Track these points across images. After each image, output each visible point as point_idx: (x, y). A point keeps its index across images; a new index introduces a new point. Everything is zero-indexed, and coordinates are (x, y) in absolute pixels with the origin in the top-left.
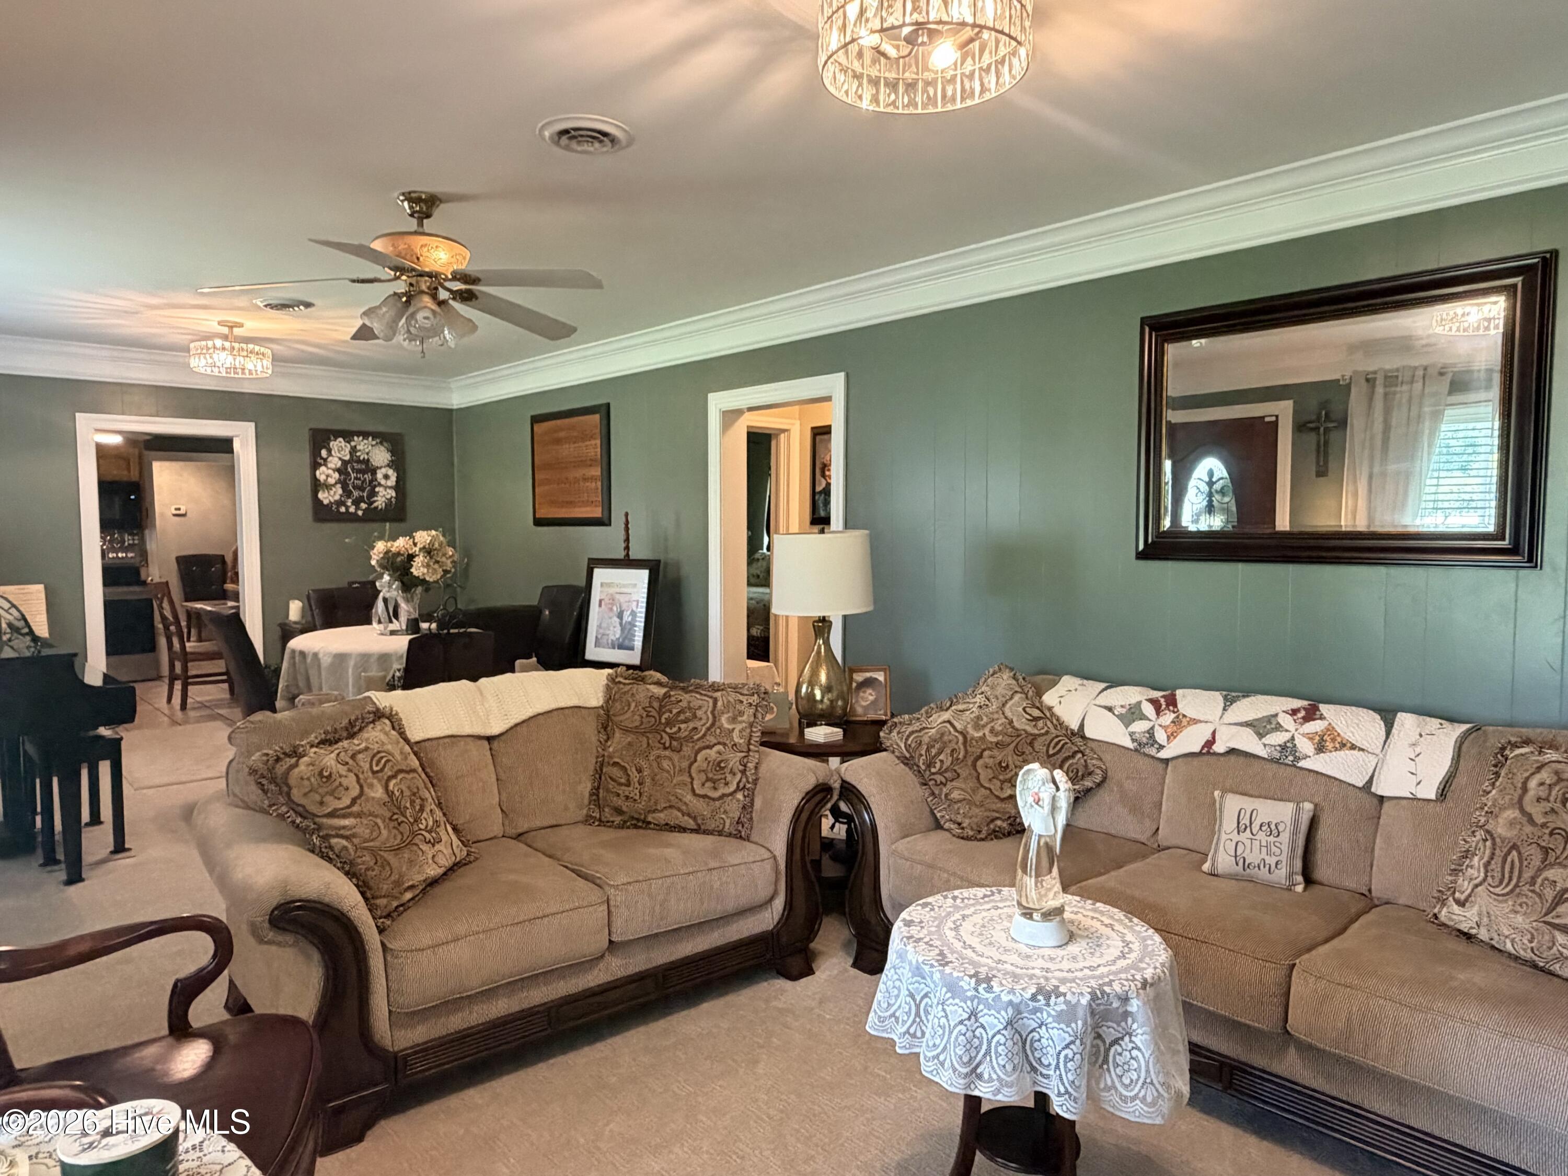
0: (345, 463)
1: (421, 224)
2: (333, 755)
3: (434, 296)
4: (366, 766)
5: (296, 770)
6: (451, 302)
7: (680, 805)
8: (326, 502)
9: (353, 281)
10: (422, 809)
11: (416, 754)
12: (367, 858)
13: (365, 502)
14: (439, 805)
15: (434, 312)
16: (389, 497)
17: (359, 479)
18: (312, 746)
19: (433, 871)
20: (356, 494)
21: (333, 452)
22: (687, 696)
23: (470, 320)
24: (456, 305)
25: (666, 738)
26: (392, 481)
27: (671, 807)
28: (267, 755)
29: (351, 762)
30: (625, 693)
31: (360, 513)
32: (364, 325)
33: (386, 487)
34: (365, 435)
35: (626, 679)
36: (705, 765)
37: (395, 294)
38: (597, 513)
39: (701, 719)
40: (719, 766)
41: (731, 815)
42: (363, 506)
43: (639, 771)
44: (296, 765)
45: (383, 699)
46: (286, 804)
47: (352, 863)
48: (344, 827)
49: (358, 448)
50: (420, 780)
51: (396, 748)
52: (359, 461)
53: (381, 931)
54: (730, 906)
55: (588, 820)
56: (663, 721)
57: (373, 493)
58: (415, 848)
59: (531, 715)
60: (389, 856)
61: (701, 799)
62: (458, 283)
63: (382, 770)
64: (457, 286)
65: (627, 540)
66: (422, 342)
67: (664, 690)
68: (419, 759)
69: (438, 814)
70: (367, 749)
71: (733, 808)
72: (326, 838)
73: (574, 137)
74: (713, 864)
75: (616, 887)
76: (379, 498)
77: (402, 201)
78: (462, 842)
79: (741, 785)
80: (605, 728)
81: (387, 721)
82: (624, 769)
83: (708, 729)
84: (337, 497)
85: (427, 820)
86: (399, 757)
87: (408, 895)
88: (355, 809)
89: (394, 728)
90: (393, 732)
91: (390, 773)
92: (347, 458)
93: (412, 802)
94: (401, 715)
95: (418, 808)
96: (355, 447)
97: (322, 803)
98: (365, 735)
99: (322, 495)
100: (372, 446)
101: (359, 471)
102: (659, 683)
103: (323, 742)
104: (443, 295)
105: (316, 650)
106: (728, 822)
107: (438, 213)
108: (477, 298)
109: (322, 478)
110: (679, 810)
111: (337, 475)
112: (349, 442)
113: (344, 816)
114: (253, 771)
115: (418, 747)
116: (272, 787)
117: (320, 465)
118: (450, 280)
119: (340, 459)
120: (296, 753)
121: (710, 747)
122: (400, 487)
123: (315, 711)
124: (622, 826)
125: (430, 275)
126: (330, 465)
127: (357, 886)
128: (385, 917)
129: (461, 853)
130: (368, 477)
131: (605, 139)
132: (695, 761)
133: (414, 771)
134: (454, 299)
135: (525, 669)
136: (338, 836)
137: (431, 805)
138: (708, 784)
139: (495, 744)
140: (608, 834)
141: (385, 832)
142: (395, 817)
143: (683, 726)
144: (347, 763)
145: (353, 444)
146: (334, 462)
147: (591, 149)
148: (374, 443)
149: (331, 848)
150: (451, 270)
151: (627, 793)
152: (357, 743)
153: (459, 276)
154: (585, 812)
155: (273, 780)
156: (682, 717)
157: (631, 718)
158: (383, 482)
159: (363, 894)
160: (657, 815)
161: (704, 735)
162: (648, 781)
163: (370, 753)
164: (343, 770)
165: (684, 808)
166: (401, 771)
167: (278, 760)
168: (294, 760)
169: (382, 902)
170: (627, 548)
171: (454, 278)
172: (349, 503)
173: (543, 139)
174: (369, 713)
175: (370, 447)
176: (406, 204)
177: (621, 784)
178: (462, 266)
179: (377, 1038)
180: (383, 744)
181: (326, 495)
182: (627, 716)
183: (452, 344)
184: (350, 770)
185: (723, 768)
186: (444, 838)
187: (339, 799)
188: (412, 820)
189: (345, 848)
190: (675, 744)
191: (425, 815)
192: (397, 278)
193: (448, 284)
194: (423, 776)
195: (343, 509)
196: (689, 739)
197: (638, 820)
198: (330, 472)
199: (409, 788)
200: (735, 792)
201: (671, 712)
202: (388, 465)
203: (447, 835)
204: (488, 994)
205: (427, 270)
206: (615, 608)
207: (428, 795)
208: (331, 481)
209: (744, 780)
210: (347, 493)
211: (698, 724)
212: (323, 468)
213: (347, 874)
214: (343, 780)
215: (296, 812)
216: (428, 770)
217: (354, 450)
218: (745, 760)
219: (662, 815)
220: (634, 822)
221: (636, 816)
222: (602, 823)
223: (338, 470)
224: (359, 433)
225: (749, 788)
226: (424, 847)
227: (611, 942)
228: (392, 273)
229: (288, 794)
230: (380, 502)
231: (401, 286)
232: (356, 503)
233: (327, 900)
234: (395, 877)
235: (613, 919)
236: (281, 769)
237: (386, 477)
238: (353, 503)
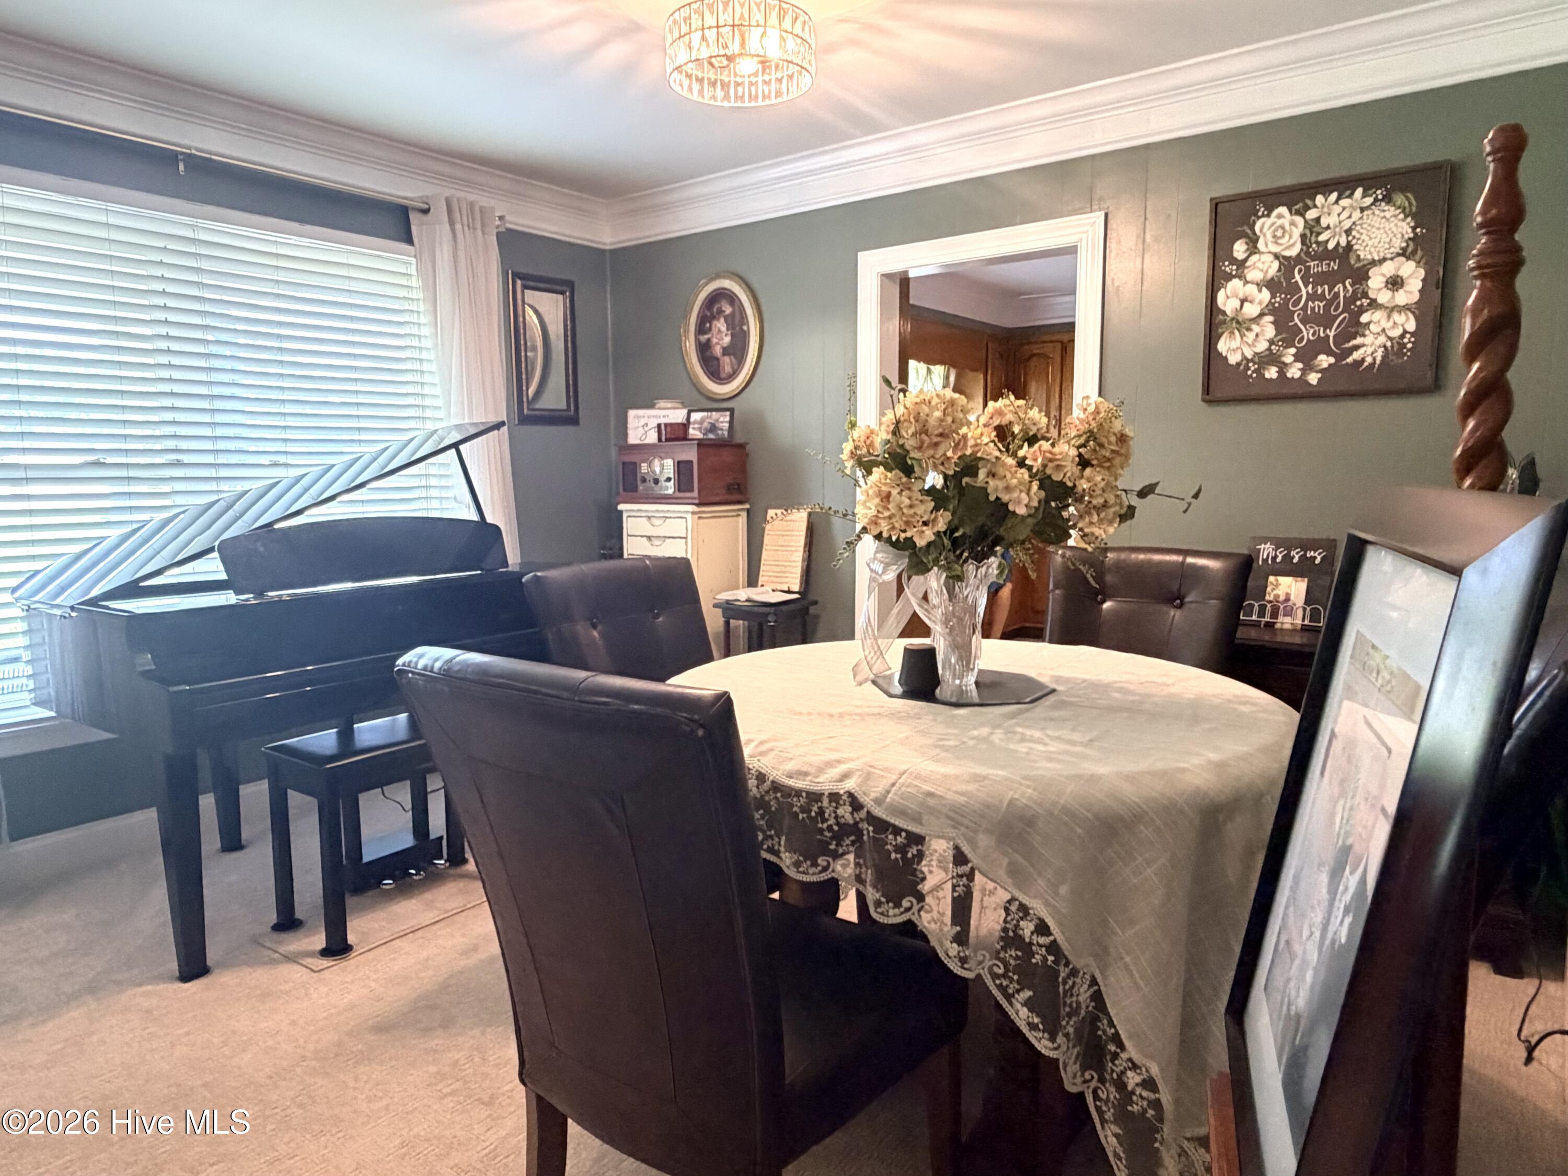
0: (1287, 265)
8: (1233, 359)
13: (1329, 353)
16: (1396, 333)
17: (1322, 297)
20: (1308, 333)
21: (1261, 245)
26: (1411, 292)
31: (1313, 378)
33: (1392, 310)
34: (1343, 186)
42: (1324, 361)
49: (1324, 222)
52: (1325, 255)
57: (1355, 328)
76: (1368, 340)
84: (1262, 346)
92: (1294, 252)
96: (1318, 220)
99: (1223, 346)
100: (1362, 210)
101: (1322, 279)
109: (1230, 305)
111: (1266, 295)
112: (1301, 213)
117: (1229, 277)
119: (1277, 256)
122: (1431, 305)
126: (1253, 275)
130: (1343, 290)
145: (1311, 214)
146: (1263, 267)
148: (1368, 201)
158: (1384, 297)
172: (1289, 356)
175: (1357, 215)
181: (1236, 342)
195: (1272, 373)
198: (1251, 289)
202: (1403, 253)
208: (1251, 310)
210: (1285, 334)
212: (1235, 283)
217: (1314, 227)
223: (1271, 285)
224: (1325, 187)
230: (1370, 348)
232: (1306, 357)
237: (1395, 283)
238: (1297, 358)
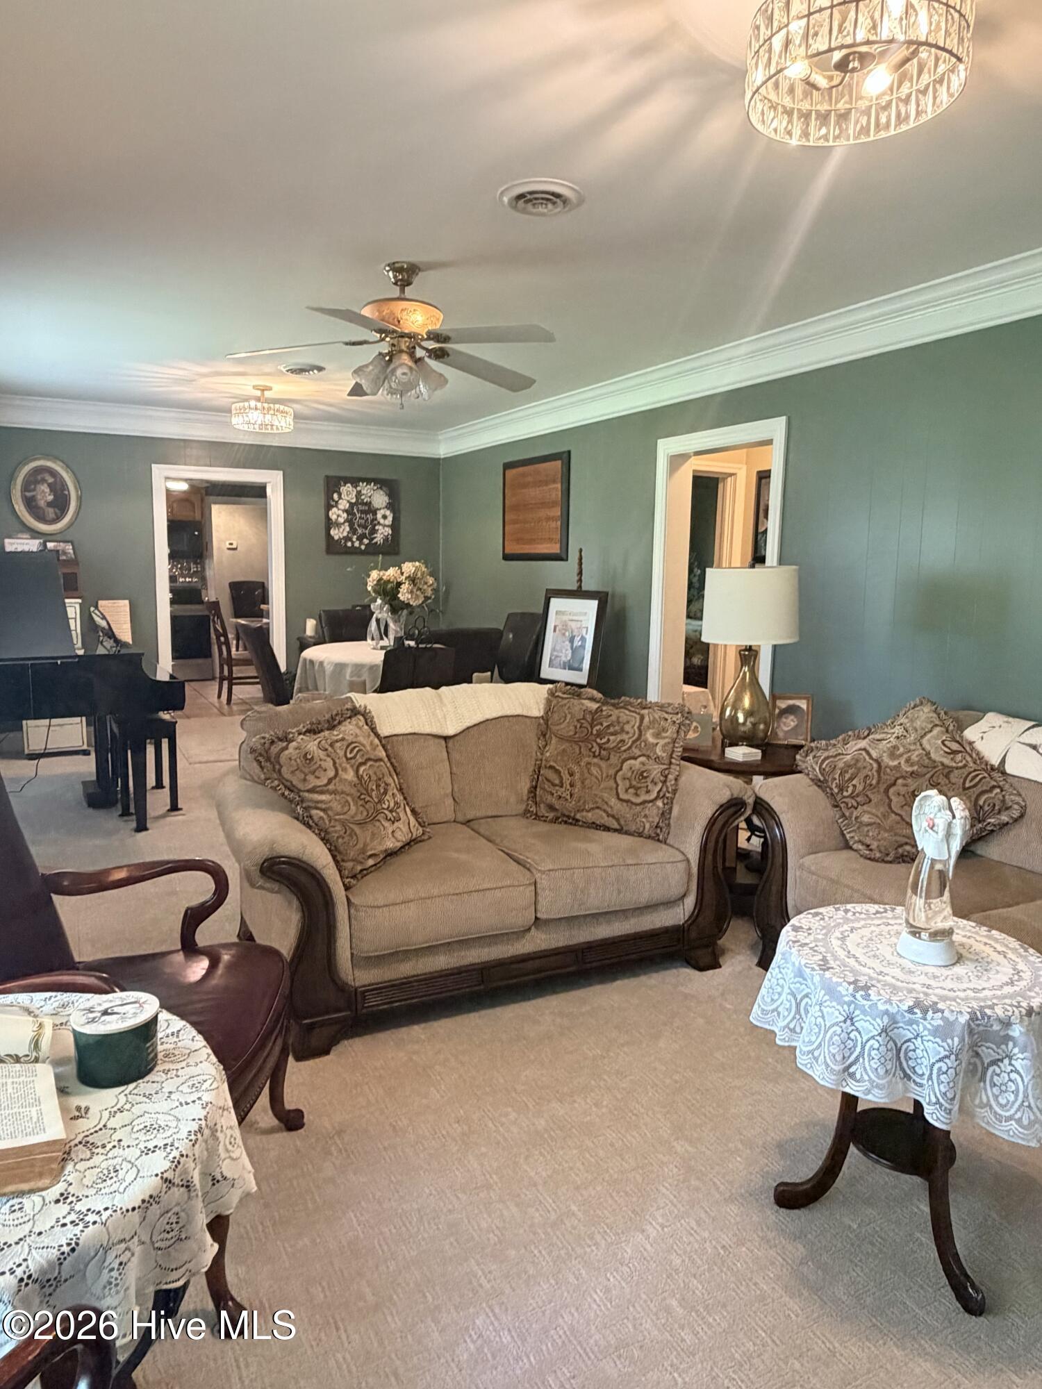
0: (352, 505)
1: (403, 291)
2: (316, 742)
3: (412, 354)
4: (341, 753)
5: (286, 752)
6: (427, 360)
7: (605, 807)
8: (336, 538)
9: (347, 344)
10: (385, 793)
11: (383, 746)
12: (338, 828)
13: (367, 538)
14: (401, 790)
15: (411, 368)
16: (386, 534)
17: (363, 519)
18: (300, 734)
19: (391, 844)
20: (360, 531)
21: (342, 496)
22: (617, 712)
23: (441, 375)
24: (432, 363)
25: (596, 748)
26: (389, 521)
27: (598, 808)
28: (264, 738)
29: (330, 749)
30: (562, 706)
31: (363, 547)
32: (357, 383)
33: (384, 526)
34: (368, 481)
35: (564, 693)
36: (630, 774)
37: (380, 354)
38: (555, 549)
39: (628, 733)
40: (642, 775)
41: (651, 819)
42: (366, 541)
43: (571, 775)
44: (286, 748)
45: (360, 700)
46: (279, 780)
47: (327, 832)
48: (321, 802)
49: (363, 492)
50: (385, 767)
51: (366, 740)
52: (363, 504)
53: (347, 888)
54: (644, 898)
55: (526, 814)
56: (595, 732)
57: (374, 531)
58: (377, 824)
59: (482, 720)
60: (356, 829)
61: (625, 804)
62: (432, 342)
63: (354, 757)
64: (432, 345)
65: (580, 573)
66: (401, 396)
67: (597, 705)
68: (386, 750)
69: (399, 798)
70: (343, 739)
71: (653, 812)
72: (306, 809)
73: (530, 200)
74: (629, 862)
75: (543, 872)
76: (378, 535)
77: (388, 271)
78: (420, 824)
79: (661, 794)
80: (544, 736)
81: (361, 718)
82: (558, 772)
83: (634, 742)
84: (345, 534)
85: (389, 801)
86: (368, 748)
87: (371, 862)
88: (331, 787)
89: (367, 724)
90: (366, 727)
91: (360, 760)
92: (354, 501)
93: (378, 786)
94: (373, 713)
95: (382, 791)
96: (360, 491)
97: (305, 780)
98: (342, 728)
99: (332, 532)
100: (374, 490)
101: (362, 512)
102: (592, 699)
103: (309, 731)
104: (420, 353)
105: (321, 659)
106: (647, 826)
107: (416, 280)
108: (448, 355)
109: (334, 517)
110: (605, 811)
111: (345, 515)
112: (356, 487)
113: (322, 793)
114: (253, 751)
115: (386, 741)
116: (268, 764)
117: (333, 507)
118: (426, 340)
119: (348, 501)
120: (286, 739)
121: (635, 758)
122: (395, 526)
123: (307, 706)
124: (555, 820)
125: (409, 336)
126: (341, 507)
127: (330, 850)
128: (352, 877)
129: (417, 831)
130: (370, 516)
131: (558, 200)
132: (621, 769)
133: (381, 760)
134: (430, 357)
135: (481, 681)
136: (317, 808)
137: (393, 789)
138: (632, 791)
139: (450, 744)
140: (542, 827)
141: (353, 808)
142: (363, 797)
143: (612, 738)
144: (326, 750)
145: (359, 488)
146: (344, 504)
147: (545, 211)
148: (375, 488)
149: (311, 817)
150: (426, 330)
151: (559, 793)
152: (336, 734)
153: (435, 336)
154: (523, 807)
155: (268, 759)
156: (612, 730)
157: (566, 728)
158: (382, 521)
159: (334, 857)
160: (584, 813)
161: (630, 748)
162: (578, 785)
163: (345, 743)
164: (322, 754)
165: (609, 810)
166: (369, 759)
167: (273, 742)
168: (285, 744)
169: (349, 865)
170: (580, 580)
171: (429, 338)
172: (354, 538)
173: (503, 205)
174: (347, 710)
175: (372, 492)
176: (391, 274)
177: (554, 785)
178: (436, 326)
179: (343, 975)
180: (357, 736)
181: (337, 531)
182: (562, 726)
183: (426, 395)
184: (328, 756)
185: (646, 777)
186: (402, 815)
187: (318, 778)
188: (376, 800)
189: (321, 818)
190: (604, 753)
191: (387, 797)
192: (382, 340)
193: (424, 344)
194: (389, 764)
195: (349, 544)
196: (617, 749)
197: (569, 817)
198: (340, 512)
199: (375, 773)
200: (656, 799)
201: (602, 725)
202: (386, 507)
203: (406, 816)
204: (431, 950)
205: (406, 331)
206: (567, 634)
207: (392, 781)
208: (341, 520)
209: (664, 789)
210: (353, 530)
211: (625, 737)
212: (334, 510)
213: (322, 839)
214: (322, 763)
215: (286, 787)
216: (393, 760)
217: (359, 494)
218: (667, 772)
219: (590, 814)
220: (565, 819)
221: (567, 813)
222: (537, 817)
223: (345, 511)
224: (363, 480)
225: (668, 797)
226: (387, 824)
227: (536, 918)
228: (378, 335)
229: (279, 771)
230: (379, 538)
231: (385, 348)
232: (360, 539)
233: (305, 858)
234: (360, 845)
235: (540, 898)
236: (275, 750)
237: (385, 517)
238: (357, 539)
